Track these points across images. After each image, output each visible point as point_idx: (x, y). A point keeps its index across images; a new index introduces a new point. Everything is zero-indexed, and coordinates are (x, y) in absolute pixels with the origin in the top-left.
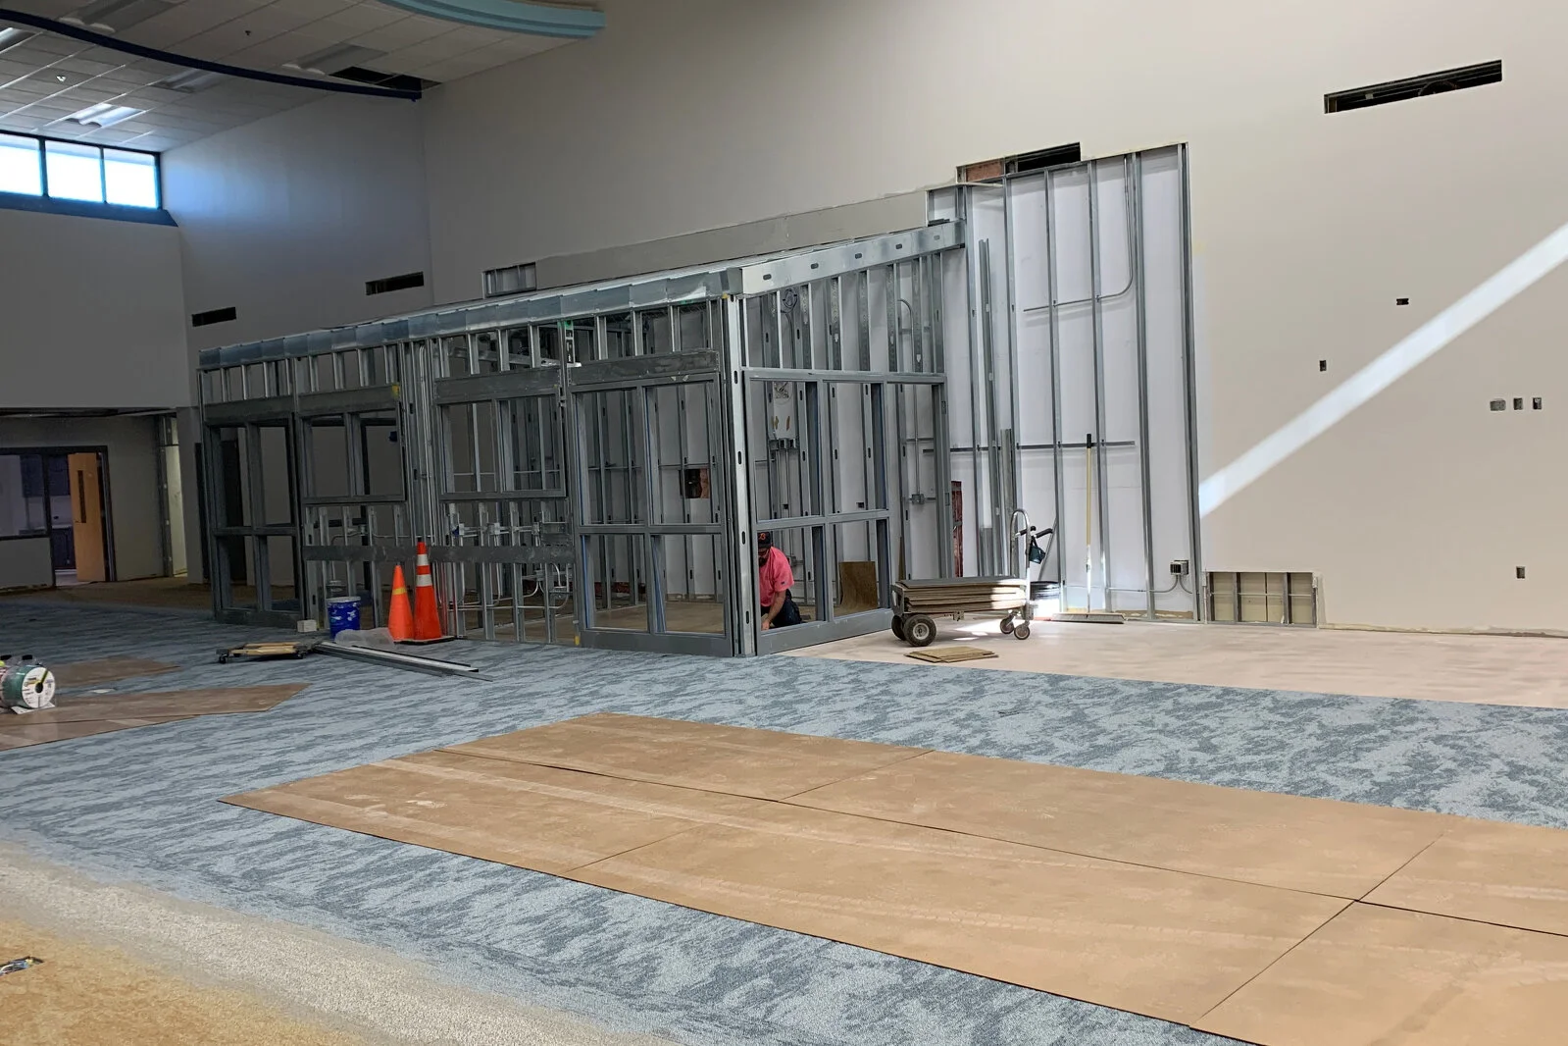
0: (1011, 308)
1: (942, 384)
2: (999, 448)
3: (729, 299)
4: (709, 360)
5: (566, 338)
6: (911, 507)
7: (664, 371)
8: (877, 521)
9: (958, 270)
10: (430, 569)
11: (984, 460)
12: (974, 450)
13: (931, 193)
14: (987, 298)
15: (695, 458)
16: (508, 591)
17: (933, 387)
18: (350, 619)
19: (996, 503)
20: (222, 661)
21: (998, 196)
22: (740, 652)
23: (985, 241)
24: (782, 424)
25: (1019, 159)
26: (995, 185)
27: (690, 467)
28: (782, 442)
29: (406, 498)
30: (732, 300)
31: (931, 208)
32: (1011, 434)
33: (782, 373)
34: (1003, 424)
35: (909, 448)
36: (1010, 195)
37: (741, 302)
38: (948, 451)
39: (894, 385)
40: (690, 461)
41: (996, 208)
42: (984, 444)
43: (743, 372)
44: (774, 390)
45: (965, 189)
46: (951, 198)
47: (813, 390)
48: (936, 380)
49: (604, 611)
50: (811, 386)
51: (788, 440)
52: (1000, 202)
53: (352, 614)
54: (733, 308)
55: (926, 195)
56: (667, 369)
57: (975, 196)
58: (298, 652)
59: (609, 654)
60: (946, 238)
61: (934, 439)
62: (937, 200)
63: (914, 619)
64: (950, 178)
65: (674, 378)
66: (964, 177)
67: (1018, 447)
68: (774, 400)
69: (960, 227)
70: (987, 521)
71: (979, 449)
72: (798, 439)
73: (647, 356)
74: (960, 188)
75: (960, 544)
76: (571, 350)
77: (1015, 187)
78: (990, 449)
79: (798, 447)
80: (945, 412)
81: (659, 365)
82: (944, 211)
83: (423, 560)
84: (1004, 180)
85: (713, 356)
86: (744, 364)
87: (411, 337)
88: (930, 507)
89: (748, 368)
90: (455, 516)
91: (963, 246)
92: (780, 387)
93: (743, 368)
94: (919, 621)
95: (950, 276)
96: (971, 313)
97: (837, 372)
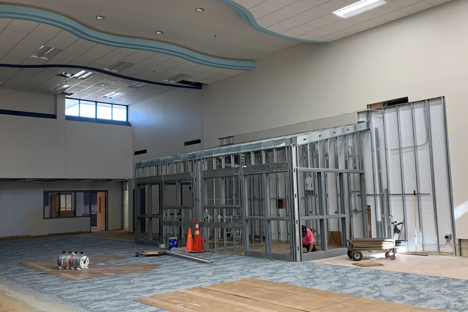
0: (386, 149)
1: (363, 173)
2: (383, 195)
3: (293, 146)
4: (286, 164)
5: (242, 158)
6: (353, 214)
8: (342, 218)
9: (368, 137)
10: (199, 229)
11: (378, 199)
12: (375, 195)
13: (358, 113)
14: (378, 146)
15: (281, 196)
16: (222, 237)
17: (360, 174)
18: (175, 244)
19: (383, 213)
20: (137, 256)
21: (381, 114)
22: (296, 260)
23: (377, 128)
24: (309, 185)
25: (388, 102)
26: (380, 110)
27: (280, 199)
28: (310, 191)
29: (193, 207)
30: (294, 146)
31: (359, 118)
32: (387, 190)
33: (309, 169)
34: (384, 187)
35: (352, 194)
36: (385, 113)
37: (296, 147)
38: (366, 195)
39: (347, 173)
40: (279, 197)
41: (380, 118)
42: (378, 193)
43: (297, 169)
44: (307, 175)
45: (370, 112)
46: (365, 115)
47: (320, 175)
48: (361, 172)
49: (252, 244)
50: (319, 173)
51: (311, 190)
52: (382, 116)
53: (176, 242)
54: (294, 149)
55: (357, 114)
56: (273, 168)
57: (373, 114)
58: (159, 254)
59: (253, 259)
60: (364, 127)
61: (361, 191)
62: (360, 115)
63: (355, 251)
64: (365, 108)
65: (275, 171)
66: (369, 108)
67: (390, 194)
68: (307, 178)
69: (368, 123)
70: (380, 219)
71: (376, 195)
72: (315, 190)
73: (266, 164)
74: (368, 111)
75: (371, 226)
76: (243, 162)
77: (386, 111)
78: (380, 195)
79: (315, 193)
80: (364, 182)
81: (270, 166)
82: (363, 118)
83: (197, 226)
84: (383, 109)
85: (287, 164)
86: (297, 166)
87: (196, 158)
88: (360, 214)
89: (298, 168)
90: (207, 213)
91: (369, 129)
92: (309, 173)
93: (297, 168)
94: (357, 252)
95: (365, 138)
96: (372, 150)
97: (328, 169)
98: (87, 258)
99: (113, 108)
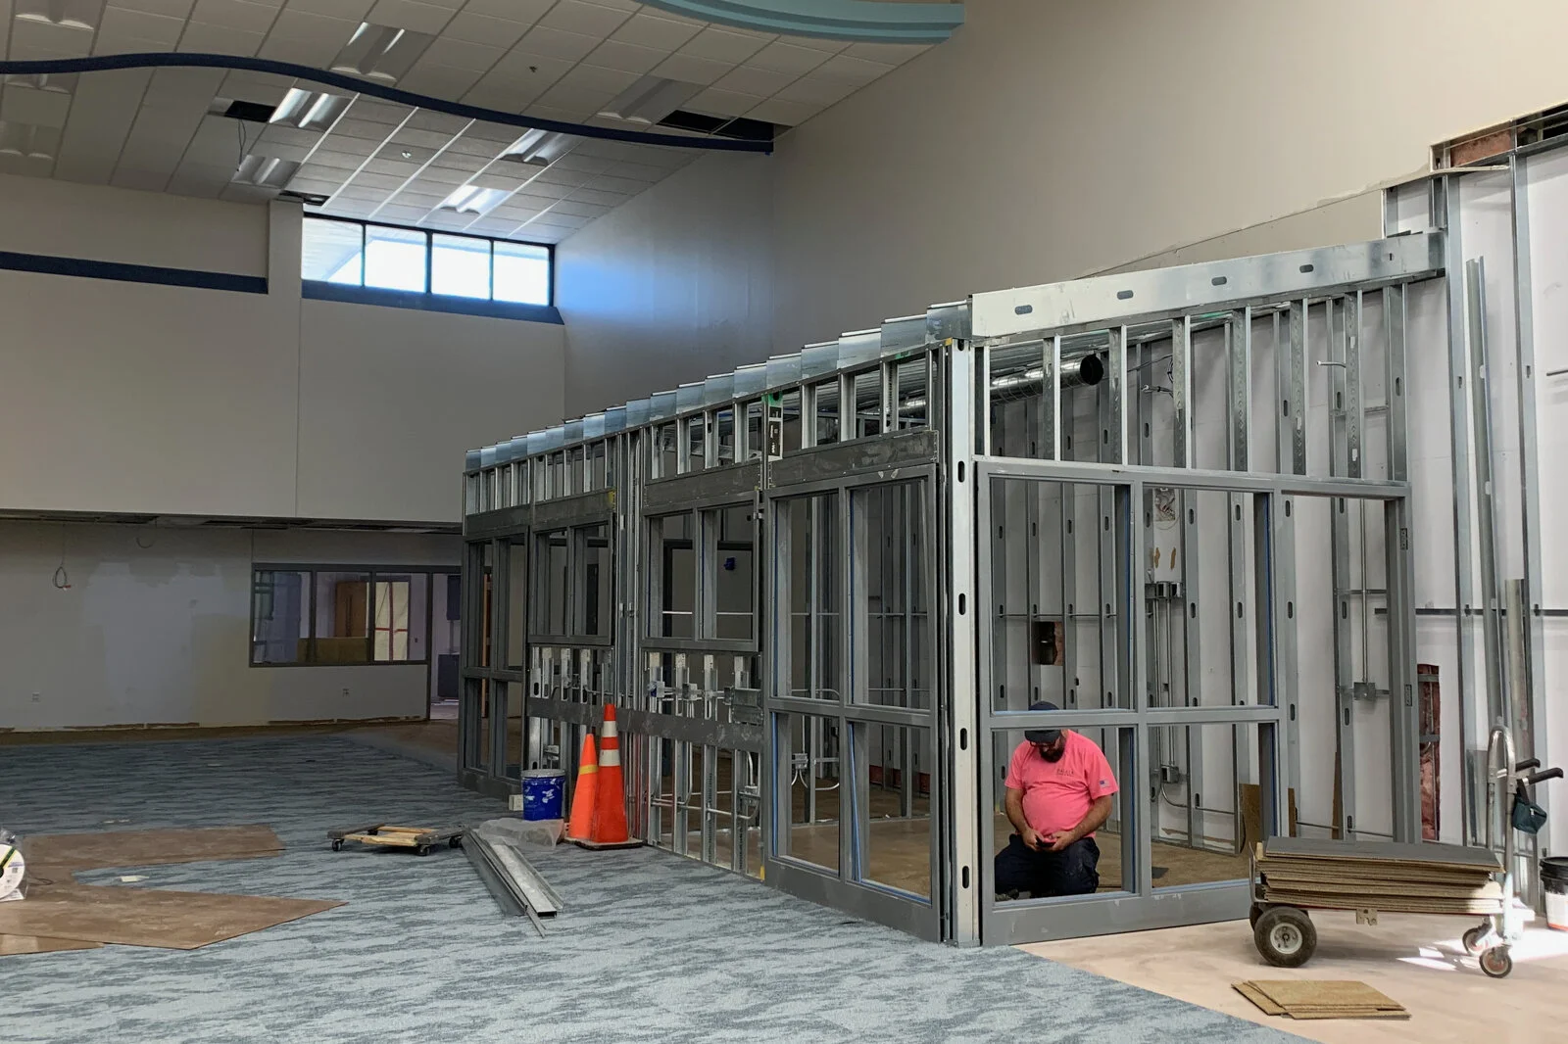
0: (1524, 371)
1: (1401, 499)
2: (1504, 612)
3: (955, 348)
4: (925, 442)
5: (770, 419)
6: (1357, 706)
7: (872, 464)
8: (1259, 724)
9: (1436, 312)
11: (1477, 631)
12: (1459, 613)
13: (1393, 192)
14: (1481, 356)
15: (1047, 608)
17: (1386, 504)
18: (545, 801)
19: (1498, 705)
20: (336, 849)
21: (1501, 187)
22: (951, 937)
23: (1476, 261)
24: (1165, 560)
25: (1546, 123)
26: (1495, 167)
27: (1042, 619)
28: (1161, 586)
29: (613, 643)
30: (961, 347)
31: (1393, 217)
32: (1523, 587)
33: (1058, 469)
34: (1511, 571)
35: (1354, 606)
36: (1525, 182)
37: (979, 351)
38: (1411, 612)
39: (1328, 499)
40: (1041, 611)
41: (1497, 207)
42: (1477, 604)
43: (976, 463)
44: (1155, 507)
45: (1445, 181)
46: (1421, 199)
47: (1125, 500)
48: (1395, 492)
50: (1123, 490)
51: (1169, 584)
52: (1505, 197)
53: (549, 793)
54: (962, 362)
55: (1383, 197)
56: (875, 459)
57: (1465, 190)
58: (419, 846)
60: (1414, 260)
61: (1387, 593)
62: (1402, 203)
63: (1275, 913)
64: (1422, 164)
65: (881, 474)
66: (1446, 161)
67: (1537, 612)
68: (1155, 523)
69: (1436, 241)
70: (1480, 739)
71: (1468, 611)
72: (1183, 584)
74: (1437, 179)
75: (1437, 773)
76: (777, 436)
77: (1533, 168)
78: (1488, 613)
79: (1184, 595)
80: (1405, 546)
81: (865, 454)
82: (1414, 218)
83: (610, 729)
84: (1512, 159)
85: (931, 437)
86: (979, 450)
87: (628, 426)
88: (1383, 706)
89: (987, 457)
91: (1441, 273)
92: (1164, 503)
93: (978, 458)
94: (1283, 919)
95: (1423, 322)
96: (1455, 382)
97: (1179, 471)
98: (11, 852)
99: (495, 256)
